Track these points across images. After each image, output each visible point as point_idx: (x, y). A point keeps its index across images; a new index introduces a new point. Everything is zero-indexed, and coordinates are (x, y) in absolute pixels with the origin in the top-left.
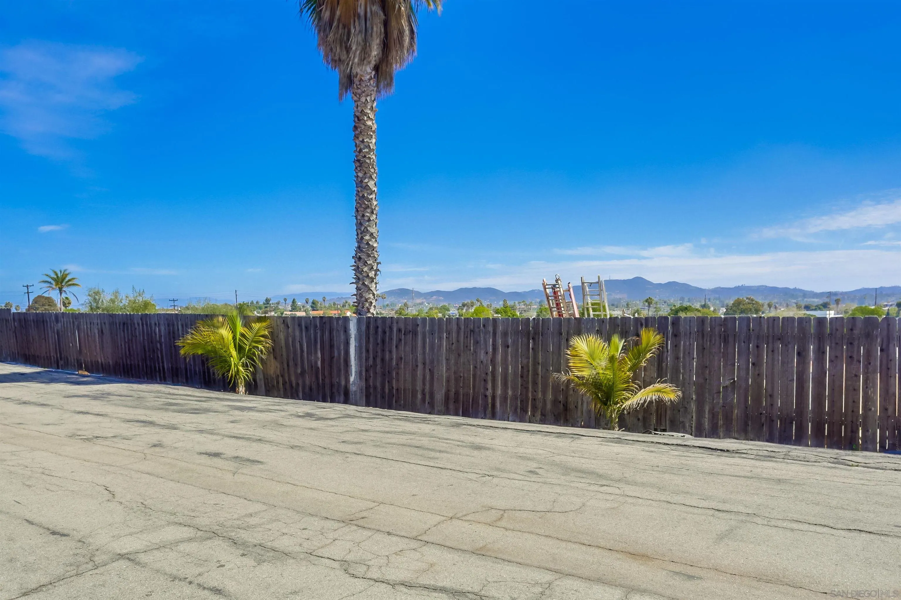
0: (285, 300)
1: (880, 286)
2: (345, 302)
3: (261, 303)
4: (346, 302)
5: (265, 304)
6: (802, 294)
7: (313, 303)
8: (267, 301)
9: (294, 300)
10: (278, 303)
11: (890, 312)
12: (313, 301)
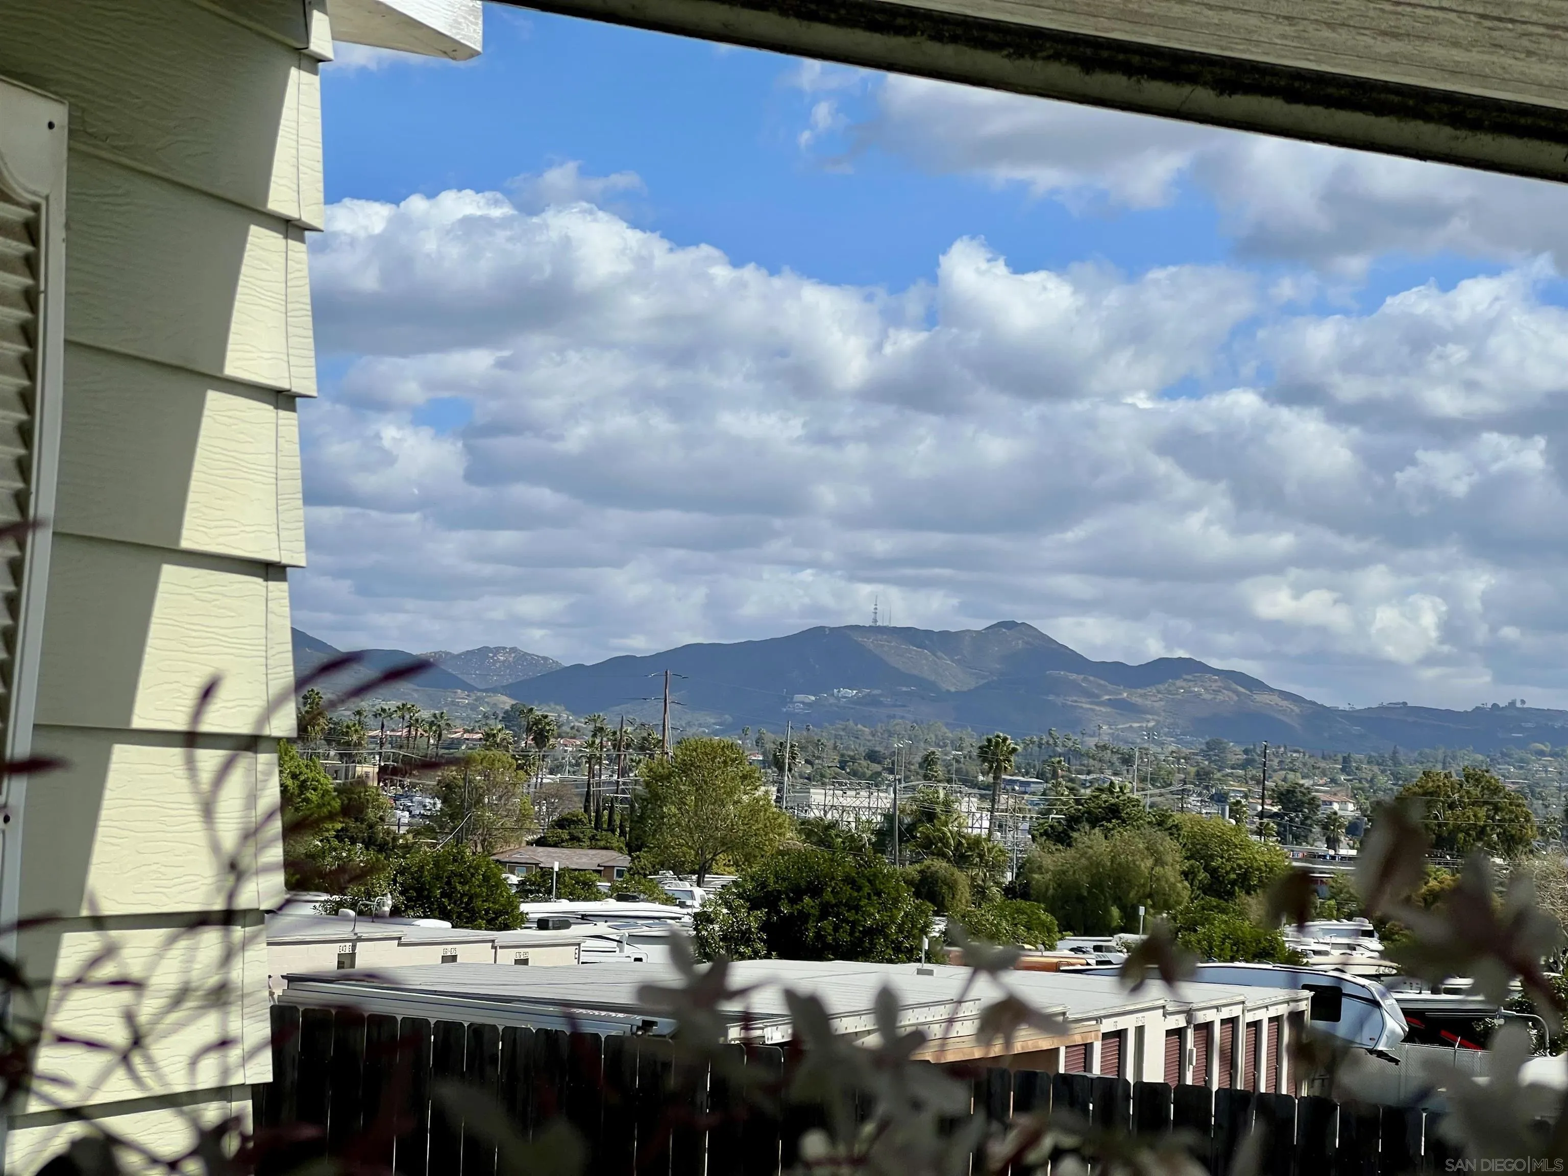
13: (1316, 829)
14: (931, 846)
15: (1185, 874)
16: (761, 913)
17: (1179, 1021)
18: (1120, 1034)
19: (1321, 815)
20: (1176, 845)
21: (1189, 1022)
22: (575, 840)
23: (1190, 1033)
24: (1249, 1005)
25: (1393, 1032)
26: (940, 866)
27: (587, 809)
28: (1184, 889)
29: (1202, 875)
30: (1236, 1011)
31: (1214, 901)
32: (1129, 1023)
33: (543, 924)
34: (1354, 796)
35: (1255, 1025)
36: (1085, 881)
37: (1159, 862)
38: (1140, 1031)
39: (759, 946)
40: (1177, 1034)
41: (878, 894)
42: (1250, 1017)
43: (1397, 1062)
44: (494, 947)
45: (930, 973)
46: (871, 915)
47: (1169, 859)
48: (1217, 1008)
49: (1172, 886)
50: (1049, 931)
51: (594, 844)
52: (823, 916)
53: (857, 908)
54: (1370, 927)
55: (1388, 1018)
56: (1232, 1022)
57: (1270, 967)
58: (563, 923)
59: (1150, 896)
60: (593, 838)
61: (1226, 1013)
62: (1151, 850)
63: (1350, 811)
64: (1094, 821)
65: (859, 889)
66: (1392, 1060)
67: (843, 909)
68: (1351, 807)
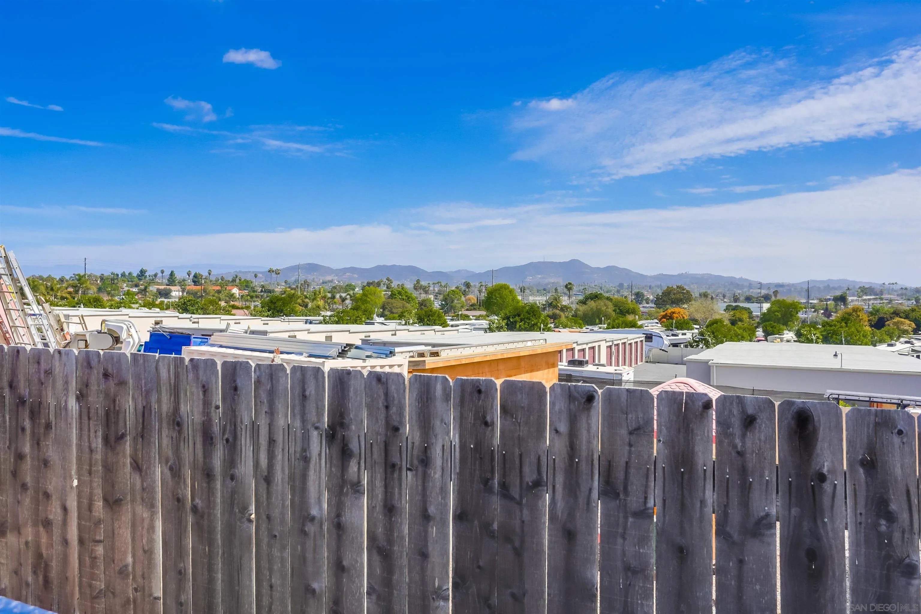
0: (162, 272)
1: (827, 279)
2: (235, 277)
3: (135, 275)
4: (237, 277)
5: (139, 276)
6: (748, 285)
7: (195, 276)
8: (142, 273)
9: (172, 272)
10: (156, 275)
11: (829, 307)
12: (196, 273)
13: (644, 301)
14: (556, 307)
15: (614, 311)
16: (505, 321)
17: (610, 344)
18: (593, 348)
19: (645, 298)
20: (611, 304)
21: (613, 344)
22: (475, 309)
23: (613, 347)
24: (629, 338)
25: (666, 344)
26: (558, 312)
27: (477, 302)
28: (613, 314)
29: (618, 311)
30: (625, 340)
31: (620, 315)
32: (596, 345)
33: (452, 326)
34: (652, 294)
35: (630, 344)
36: (590, 313)
37: (607, 308)
38: (599, 346)
39: (505, 329)
40: (610, 347)
41: (535, 315)
42: (629, 342)
43: (667, 352)
44: (435, 332)
45: (544, 333)
46: (533, 321)
47: (609, 307)
48: (620, 340)
49: (610, 313)
50: (581, 325)
51: (479, 309)
52: (521, 321)
53: (529, 319)
54: (658, 321)
55: (665, 341)
56: (624, 343)
57: (634, 329)
58: (457, 326)
59: (605, 316)
60: (479, 308)
61: (623, 341)
62: (605, 305)
63: (651, 297)
64: (592, 299)
65: (530, 314)
66: (666, 351)
67: (525, 320)
68: (651, 296)
